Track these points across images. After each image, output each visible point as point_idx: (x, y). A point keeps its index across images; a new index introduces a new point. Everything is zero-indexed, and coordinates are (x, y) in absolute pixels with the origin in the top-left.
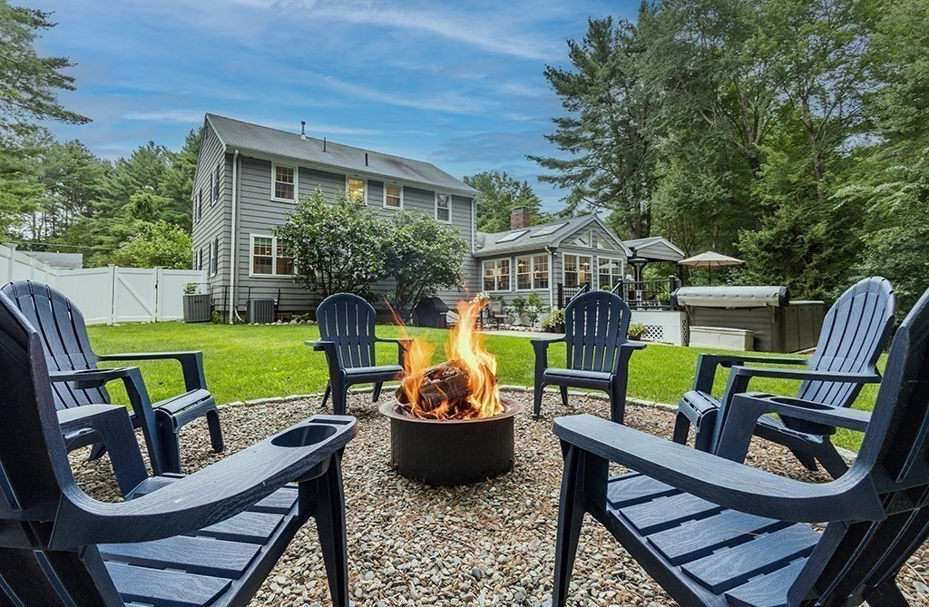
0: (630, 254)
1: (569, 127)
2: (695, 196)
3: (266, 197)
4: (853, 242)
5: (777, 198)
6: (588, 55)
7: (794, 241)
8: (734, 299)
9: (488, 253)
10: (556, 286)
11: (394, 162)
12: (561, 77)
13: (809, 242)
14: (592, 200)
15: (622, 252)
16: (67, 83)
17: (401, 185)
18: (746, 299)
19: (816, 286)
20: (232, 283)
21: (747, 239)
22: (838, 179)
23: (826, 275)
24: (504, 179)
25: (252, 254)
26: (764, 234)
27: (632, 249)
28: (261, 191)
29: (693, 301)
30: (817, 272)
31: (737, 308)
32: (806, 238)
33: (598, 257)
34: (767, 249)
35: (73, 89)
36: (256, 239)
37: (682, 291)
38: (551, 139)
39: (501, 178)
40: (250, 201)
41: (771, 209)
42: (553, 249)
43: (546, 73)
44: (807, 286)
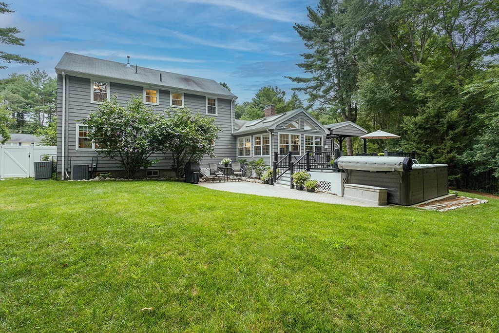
0: (328, 132)
1: (310, 58)
2: (378, 96)
3: (88, 101)
4: (478, 122)
5: (428, 95)
6: (319, 15)
7: (438, 122)
8: (373, 166)
9: (241, 132)
10: (273, 154)
11: (187, 80)
12: (303, 28)
13: (447, 123)
14: (322, 100)
15: (322, 131)
16: (21, 42)
17: (183, 92)
18: (380, 166)
19: (451, 151)
20: (63, 155)
21: (409, 122)
22: (467, 81)
23: (458, 145)
24: (276, 90)
25: (77, 136)
26: (419, 118)
27: (329, 129)
28: (84, 97)
29: (347, 166)
30: (452, 142)
31: (377, 172)
32: (445, 121)
33: (305, 135)
34: (420, 127)
35: (23, 45)
36: (80, 127)
37: (341, 159)
38: (300, 65)
39: (275, 89)
40: (75, 103)
41: (424, 102)
42: (272, 131)
43: (294, 27)
44: (445, 151)
